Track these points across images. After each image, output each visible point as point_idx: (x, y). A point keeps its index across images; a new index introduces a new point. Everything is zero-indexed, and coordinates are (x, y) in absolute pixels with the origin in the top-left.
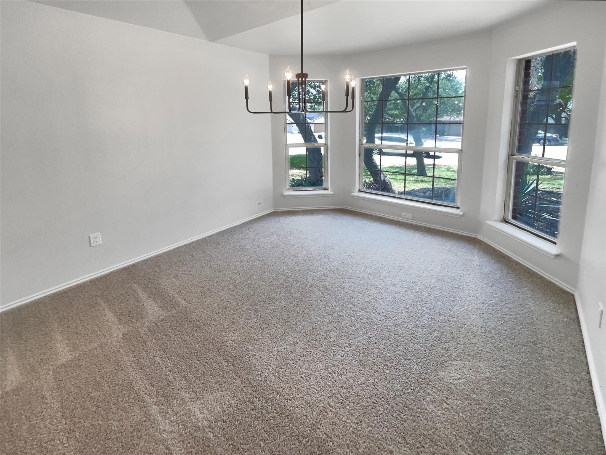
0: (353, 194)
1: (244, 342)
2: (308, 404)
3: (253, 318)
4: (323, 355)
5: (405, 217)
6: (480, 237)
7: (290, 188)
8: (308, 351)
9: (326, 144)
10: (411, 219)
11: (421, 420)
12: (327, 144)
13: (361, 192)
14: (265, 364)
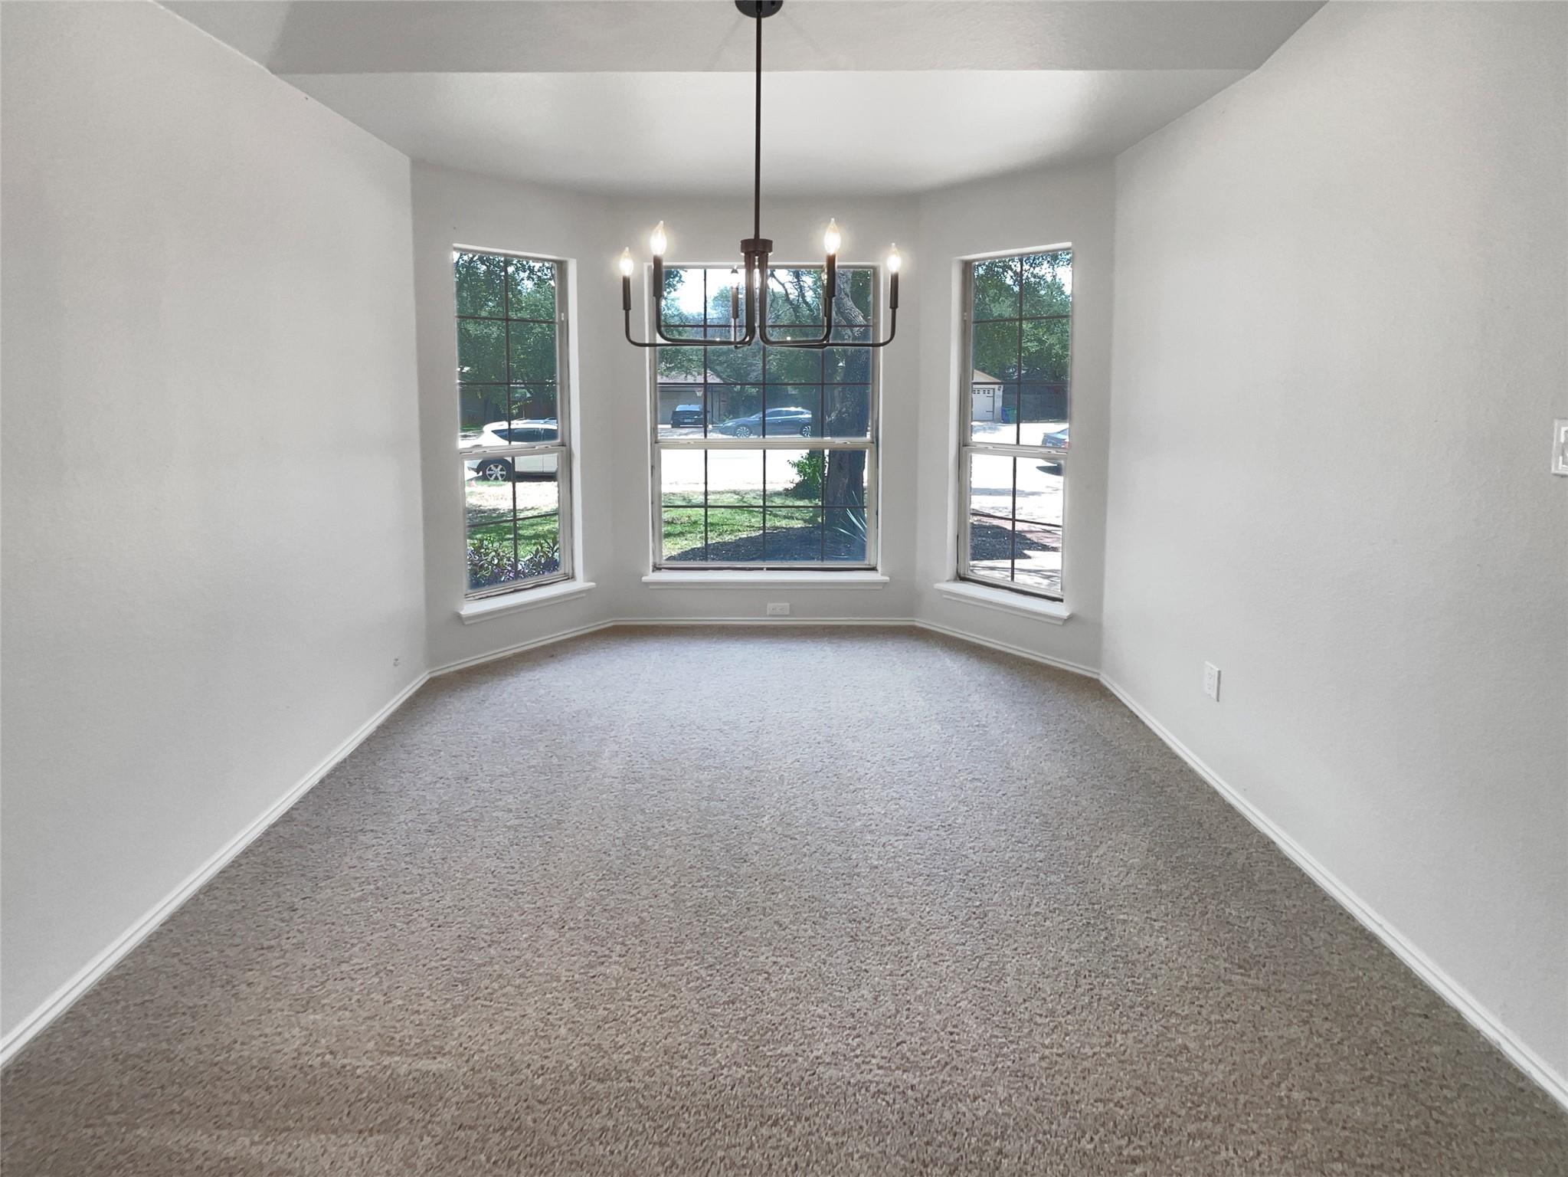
0: (644, 579)
1: (758, 1047)
2: (1019, 1074)
3: (708, 978)
4: (935, 963)
5: (776, 612)
6: (920, 623)
7: (469, 591)
8: (900, 973)
9: (563, 445)
10: (787, 616)
11: (1160, 969)
12: (567, 444)
13: (660, 569)
14: (859, 1060)
